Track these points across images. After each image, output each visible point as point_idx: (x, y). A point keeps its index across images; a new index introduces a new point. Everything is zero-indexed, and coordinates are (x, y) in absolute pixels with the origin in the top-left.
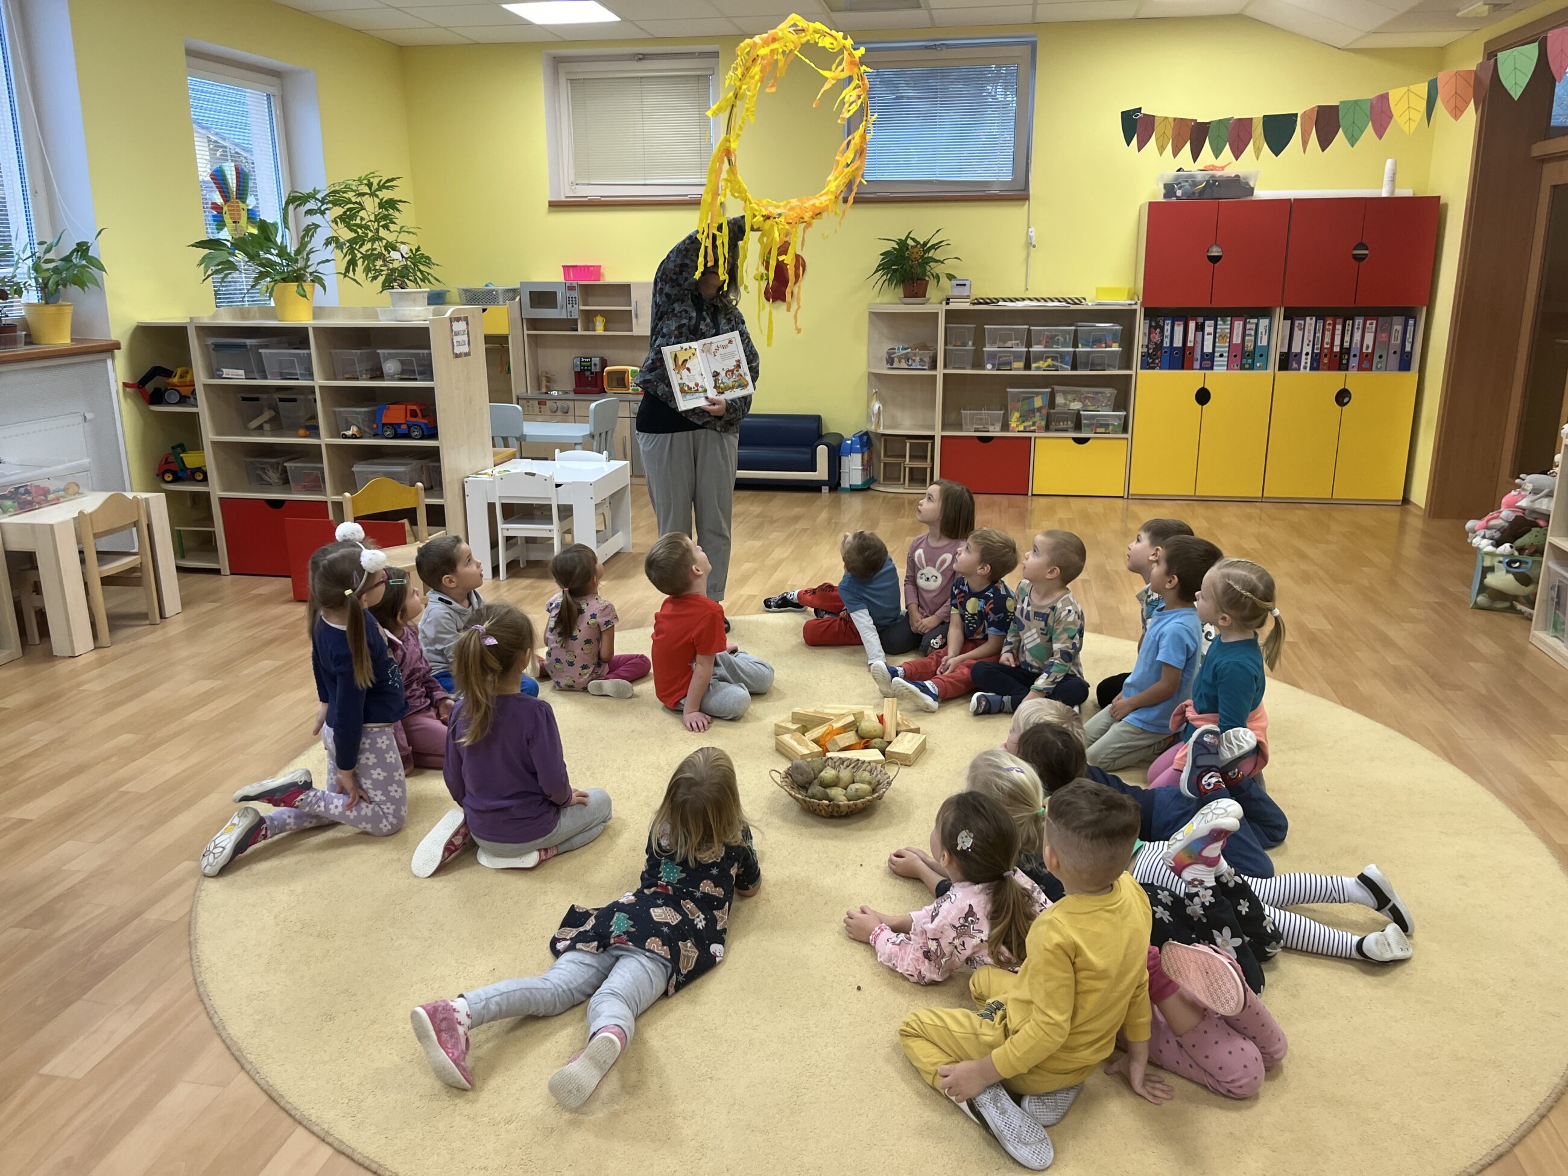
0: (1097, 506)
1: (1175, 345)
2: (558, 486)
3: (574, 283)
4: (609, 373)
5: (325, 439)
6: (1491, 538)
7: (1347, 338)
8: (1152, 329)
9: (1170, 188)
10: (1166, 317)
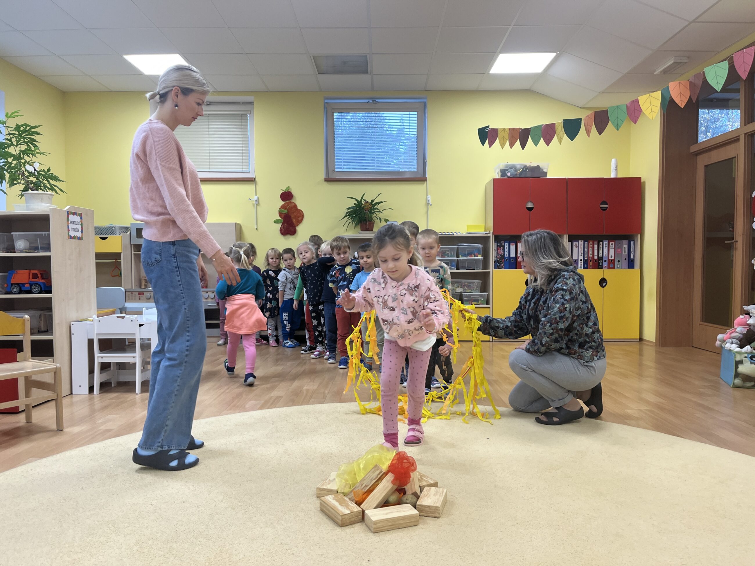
1: (511, 256)
2: (141, 325)
6: (736, 344)
7: (601, 252)
8: (499, 247)
9: (503, 172)
10: (506, 241)
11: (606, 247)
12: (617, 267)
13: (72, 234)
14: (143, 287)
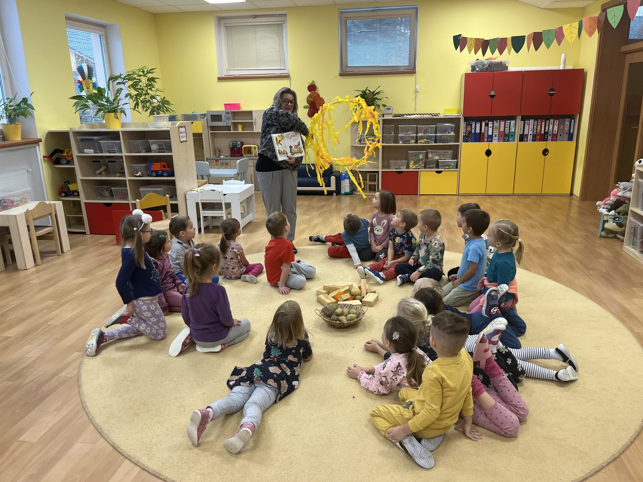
0: (446, 199)
1: (477, 132)
2: (224, 195)
3: (229, 111)
4: (244, 148)
5: (128, 178)
6: (607, 209)
7: (547, 128)
8: (467, 126)
9: (473, 68)
10: (473, 121)
12: (559, 140)
13: (182, 140)
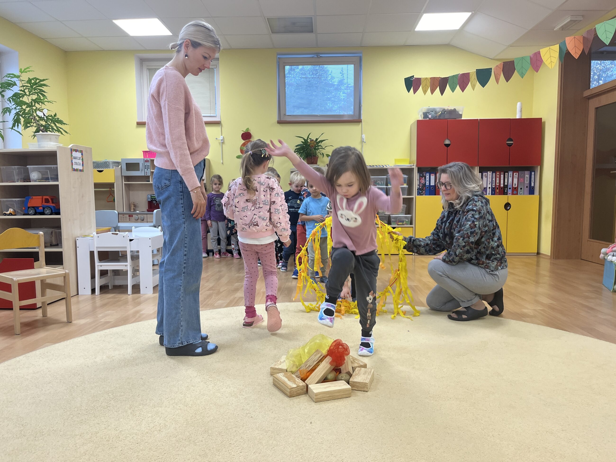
1: (431, 184)
3: (149, 159)
7: (506, 181)
8: (421, 177)
9: (425, 115)
10: (427, 172)
11: (510, 176)
12: (520, 193)
13: (75, 167)
14: (132, 210)
